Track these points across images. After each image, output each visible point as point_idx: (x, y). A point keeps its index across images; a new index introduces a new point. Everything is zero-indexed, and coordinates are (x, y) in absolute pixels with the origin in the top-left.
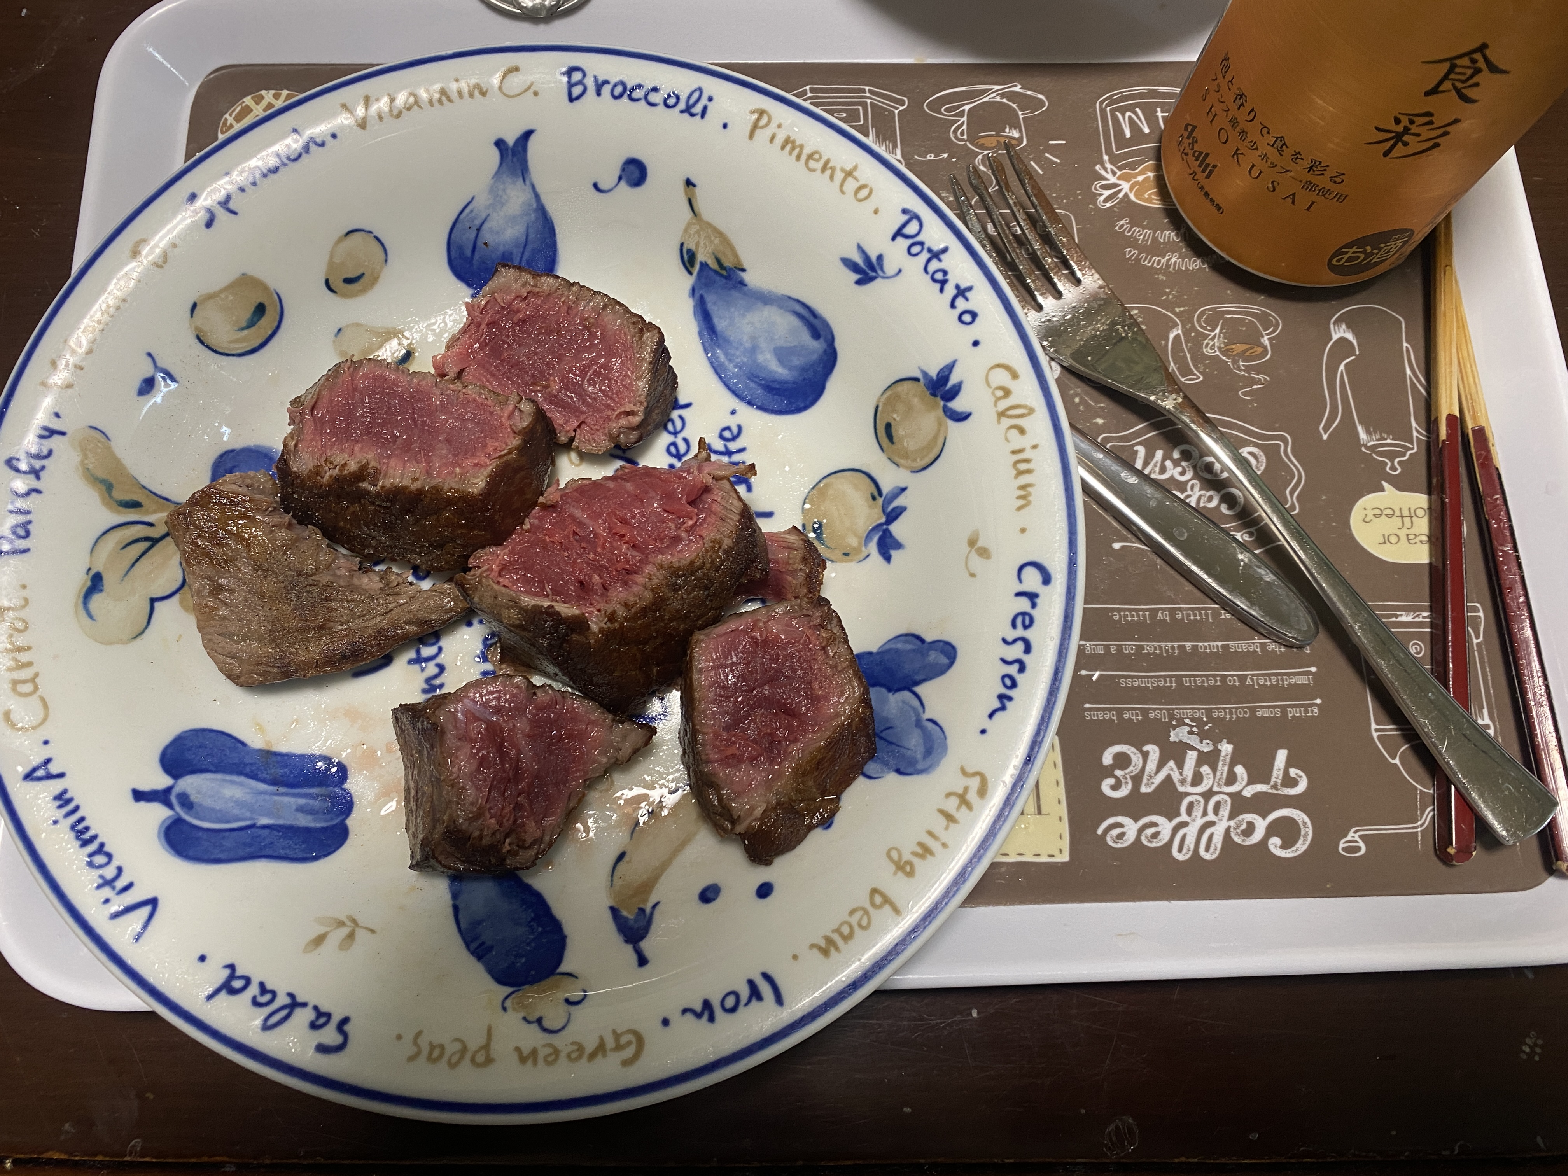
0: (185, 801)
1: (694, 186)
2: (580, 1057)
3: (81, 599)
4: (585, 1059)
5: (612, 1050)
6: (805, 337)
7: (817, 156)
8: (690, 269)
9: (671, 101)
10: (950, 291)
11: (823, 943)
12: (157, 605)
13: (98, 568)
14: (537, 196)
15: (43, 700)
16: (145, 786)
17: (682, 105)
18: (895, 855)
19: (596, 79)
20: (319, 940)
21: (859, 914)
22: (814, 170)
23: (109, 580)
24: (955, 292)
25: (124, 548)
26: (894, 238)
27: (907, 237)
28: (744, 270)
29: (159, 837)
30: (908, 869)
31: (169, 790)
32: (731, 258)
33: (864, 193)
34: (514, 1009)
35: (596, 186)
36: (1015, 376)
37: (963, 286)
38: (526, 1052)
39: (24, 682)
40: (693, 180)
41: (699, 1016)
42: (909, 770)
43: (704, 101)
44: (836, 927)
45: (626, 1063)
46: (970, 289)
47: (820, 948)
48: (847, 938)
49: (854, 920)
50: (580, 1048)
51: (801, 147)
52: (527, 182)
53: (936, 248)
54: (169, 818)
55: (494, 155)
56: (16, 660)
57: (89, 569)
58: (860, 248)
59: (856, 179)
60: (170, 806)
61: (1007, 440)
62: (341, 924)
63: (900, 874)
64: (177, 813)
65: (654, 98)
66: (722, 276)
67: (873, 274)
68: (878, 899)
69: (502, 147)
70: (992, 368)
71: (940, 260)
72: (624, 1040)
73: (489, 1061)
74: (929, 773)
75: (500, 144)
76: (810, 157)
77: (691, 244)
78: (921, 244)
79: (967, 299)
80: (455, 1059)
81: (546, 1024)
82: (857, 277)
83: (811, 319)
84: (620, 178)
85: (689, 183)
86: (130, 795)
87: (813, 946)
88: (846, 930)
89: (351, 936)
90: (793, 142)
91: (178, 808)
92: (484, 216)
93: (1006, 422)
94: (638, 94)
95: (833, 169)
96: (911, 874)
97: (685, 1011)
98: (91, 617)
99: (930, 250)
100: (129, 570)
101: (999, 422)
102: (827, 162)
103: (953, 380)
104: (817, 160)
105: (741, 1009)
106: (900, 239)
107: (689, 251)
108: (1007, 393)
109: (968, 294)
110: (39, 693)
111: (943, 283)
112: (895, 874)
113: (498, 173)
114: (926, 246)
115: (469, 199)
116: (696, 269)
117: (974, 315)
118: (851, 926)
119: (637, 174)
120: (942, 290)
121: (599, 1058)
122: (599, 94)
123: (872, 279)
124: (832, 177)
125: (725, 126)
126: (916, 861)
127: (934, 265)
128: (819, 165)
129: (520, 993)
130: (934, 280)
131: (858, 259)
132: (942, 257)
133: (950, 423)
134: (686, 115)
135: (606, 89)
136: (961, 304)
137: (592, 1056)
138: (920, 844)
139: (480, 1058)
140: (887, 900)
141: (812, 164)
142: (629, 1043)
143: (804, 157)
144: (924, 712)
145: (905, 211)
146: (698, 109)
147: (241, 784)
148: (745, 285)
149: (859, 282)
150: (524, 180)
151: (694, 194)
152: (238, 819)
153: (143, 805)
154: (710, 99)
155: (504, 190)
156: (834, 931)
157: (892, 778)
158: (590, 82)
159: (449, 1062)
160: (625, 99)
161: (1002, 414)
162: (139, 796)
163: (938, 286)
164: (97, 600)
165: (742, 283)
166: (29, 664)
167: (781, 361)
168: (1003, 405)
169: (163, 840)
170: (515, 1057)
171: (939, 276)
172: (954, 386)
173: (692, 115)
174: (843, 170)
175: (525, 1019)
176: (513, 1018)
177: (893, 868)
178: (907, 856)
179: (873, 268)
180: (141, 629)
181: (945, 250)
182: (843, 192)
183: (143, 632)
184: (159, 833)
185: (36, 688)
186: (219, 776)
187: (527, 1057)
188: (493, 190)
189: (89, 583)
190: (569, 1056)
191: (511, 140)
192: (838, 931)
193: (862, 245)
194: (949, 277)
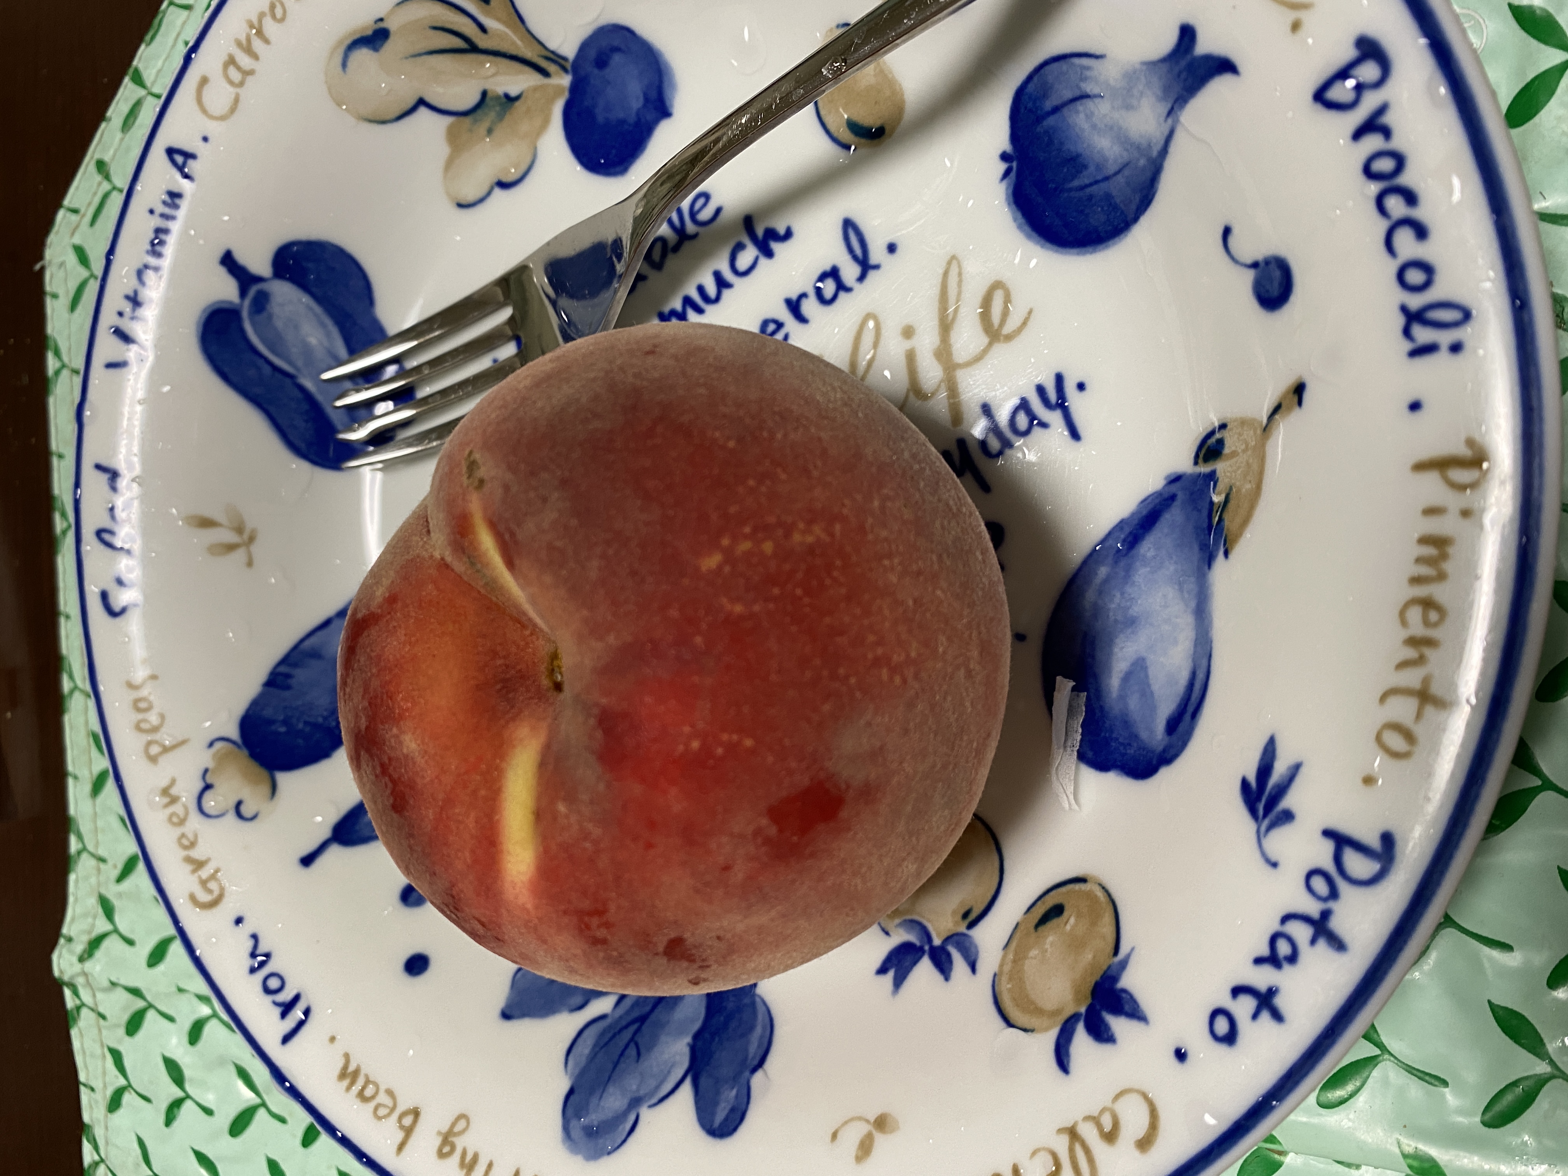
0: (261, 303)
1: (1300, 403)
2: (186, 848)
3: (349, 41)
4: (184, 853)
5: (200, 877)
6: (1166, 708)
7: (1433, 616)
8: (1200, 460)
9: (1415, 277)
10: (1263, 978)
11: (352, 1068)
12: (423, 111)
13: (392, 25)
14: (1164, 151)
15: (237, 100)
16: (243, 258)
17: (1415, 302)
18: (462, 1124)
19: (1382, 110)
20: (206, 523)
21: (388, 1102)
22: (1404, 622)
23: (390, 47)
24: (1262, 986)
25: (435, 28)
26: (1328, 833)
27: (1338, 859)
28: (1226, 554)
29: (204, 310)
30: (446, 1149)
31: (259, 279)
32: (1238, 520)
33: (1395, 741)
34: (214, 756)
35: (1227, 232)
36: (1144, 1144)
37: (1279, 1001)
38: (174, 791)
39: (239, 68)
40: (1307, 396)
41: (253, 955)
42: (570, 1111)
43: (1445, 338)
44: (371, 1079)
45: (193, 898)
46: (1277, 1016)
47: (345, 1067)
48: (361, 1095)
49: (382, 1098)
50: (193, 845)
51: (1441, 577)
52: (1170, 121)
53: (1336, 924)
54: (231, 303)
55: (1168, 40)
56: (249, 40)
57: (381, 20)
58: (1296, 769)
59: (1419, 716)
60: (243, 293)
61: (1034, 1153)
62: (239, 529)
63: (438, 1141)
64: (241, 305)
65: (1404, 239)
66: (1210, 517)
67: (1261, 812)
68: (408, 1121)
69: (1186, 39)
70: (1145, 1096)
71: (1313, 942)
72: (212, 885)
73: (153, 759)
74: (564, 1142)
75: (1187, 34)
76: (1427, 604)
77: (1231, 443)
78: (1334, 894)
79: (1255, 1016)
80: (144, 726)
81: (208, 795)
82: (1252, 779)
83: (1190, 709)
84: (1255, 265)
85: (1299, 390)
86: (219, 253)
87: (347, 1056)
88: (369, 1091)
89: (231, 548)
90: (1444, 556)
91: (247, 302)
92: (1096, 91)
93: (1061, 1145)
94: (1396, 205)
95: (1421, 660)
96: (441, 1155)
97: (255, 937)
98: (344, 65)
99: (1326, 915)
100: (420, 55)
101: (1060, 1131)
102: (1430, 642)
103: (1118, 1024)
104: (1426, 623)
105: (269, 999)
106: (1328, 847)
107: (1221, 442)
108: (1110, 1137)
109: (1265, 1016)
110: (238, 90)
111: (1272, 960)
112: (439, 1133)
113: (1152, 65)
114: (1331, 905)
115: (1098, 53)
116: (1204, 469)
117: (1230, 1038)
118: (373, 1097)
119: (1275, 290)
120: (1258, 961)
121: (189, 868)
122: (1358, 134)
123: (1253, 811)
124: (1403, 665)
125: (1415, 406)
126: (456, 1157)
127: (1301, 932)
128: (1417, 628)
129: (236, 749)
130: (1273, 939)
131: (1280, 769)
132: (1322, 944)
133: (1052, 1035)
134: (1400, 321)
135: (1373, 143)
136: (1244, 1007)
137: (189, 860)
138: (475, 1158)
139: (155, 750)
140: (409, 1132)
141: (1415, 614)
142: (210, 891)
143: (1421, 591)
144: (650, 1106)
145: (1388, 839)
146: (1423, 335)
147: (328, 335)
148: (1210, 566)
149: (1245, 784)
150: (1170, 113)
151: (1290, 409)
152: (290, 362)
153: (222, 272)
154: (1456, 348)
155: (1142, 94)
156: (367, 1077)
157: (563, 1085)
158: (1370, 102)
159: (139, 722)
160: (1374, 188)
161: (1072, 1133)
162: (228, 261)
163: (1265, 951)
164: (363, 55)
165: (1209, 560)
166: (256, 57)
167: (1127, 677)
168: (1089, 1133)
169: (206, 314)
170: (164, 783)
171: (1283, 948)
172: (1107, 1028)
173: (1407, 332)
174: (1426, 681)
175: (206, 771)
176: (205, 759)
177: (445, 1128)
178: (460, 1143)
179: (1269, 808)
180: (388, 118)
181: (1338, 944)
182: (1383, 698)
183: (383, 122)
184: (210, 306)
185: (241, 84)
186: (318, 309)
187: (168, 795)
188: (1131, 77)
189: (369, 32)
190: (183, 835)
191: (1204, 46)
192: (368, 1082)
193: (1303, 771)
194: (1287, 968)
